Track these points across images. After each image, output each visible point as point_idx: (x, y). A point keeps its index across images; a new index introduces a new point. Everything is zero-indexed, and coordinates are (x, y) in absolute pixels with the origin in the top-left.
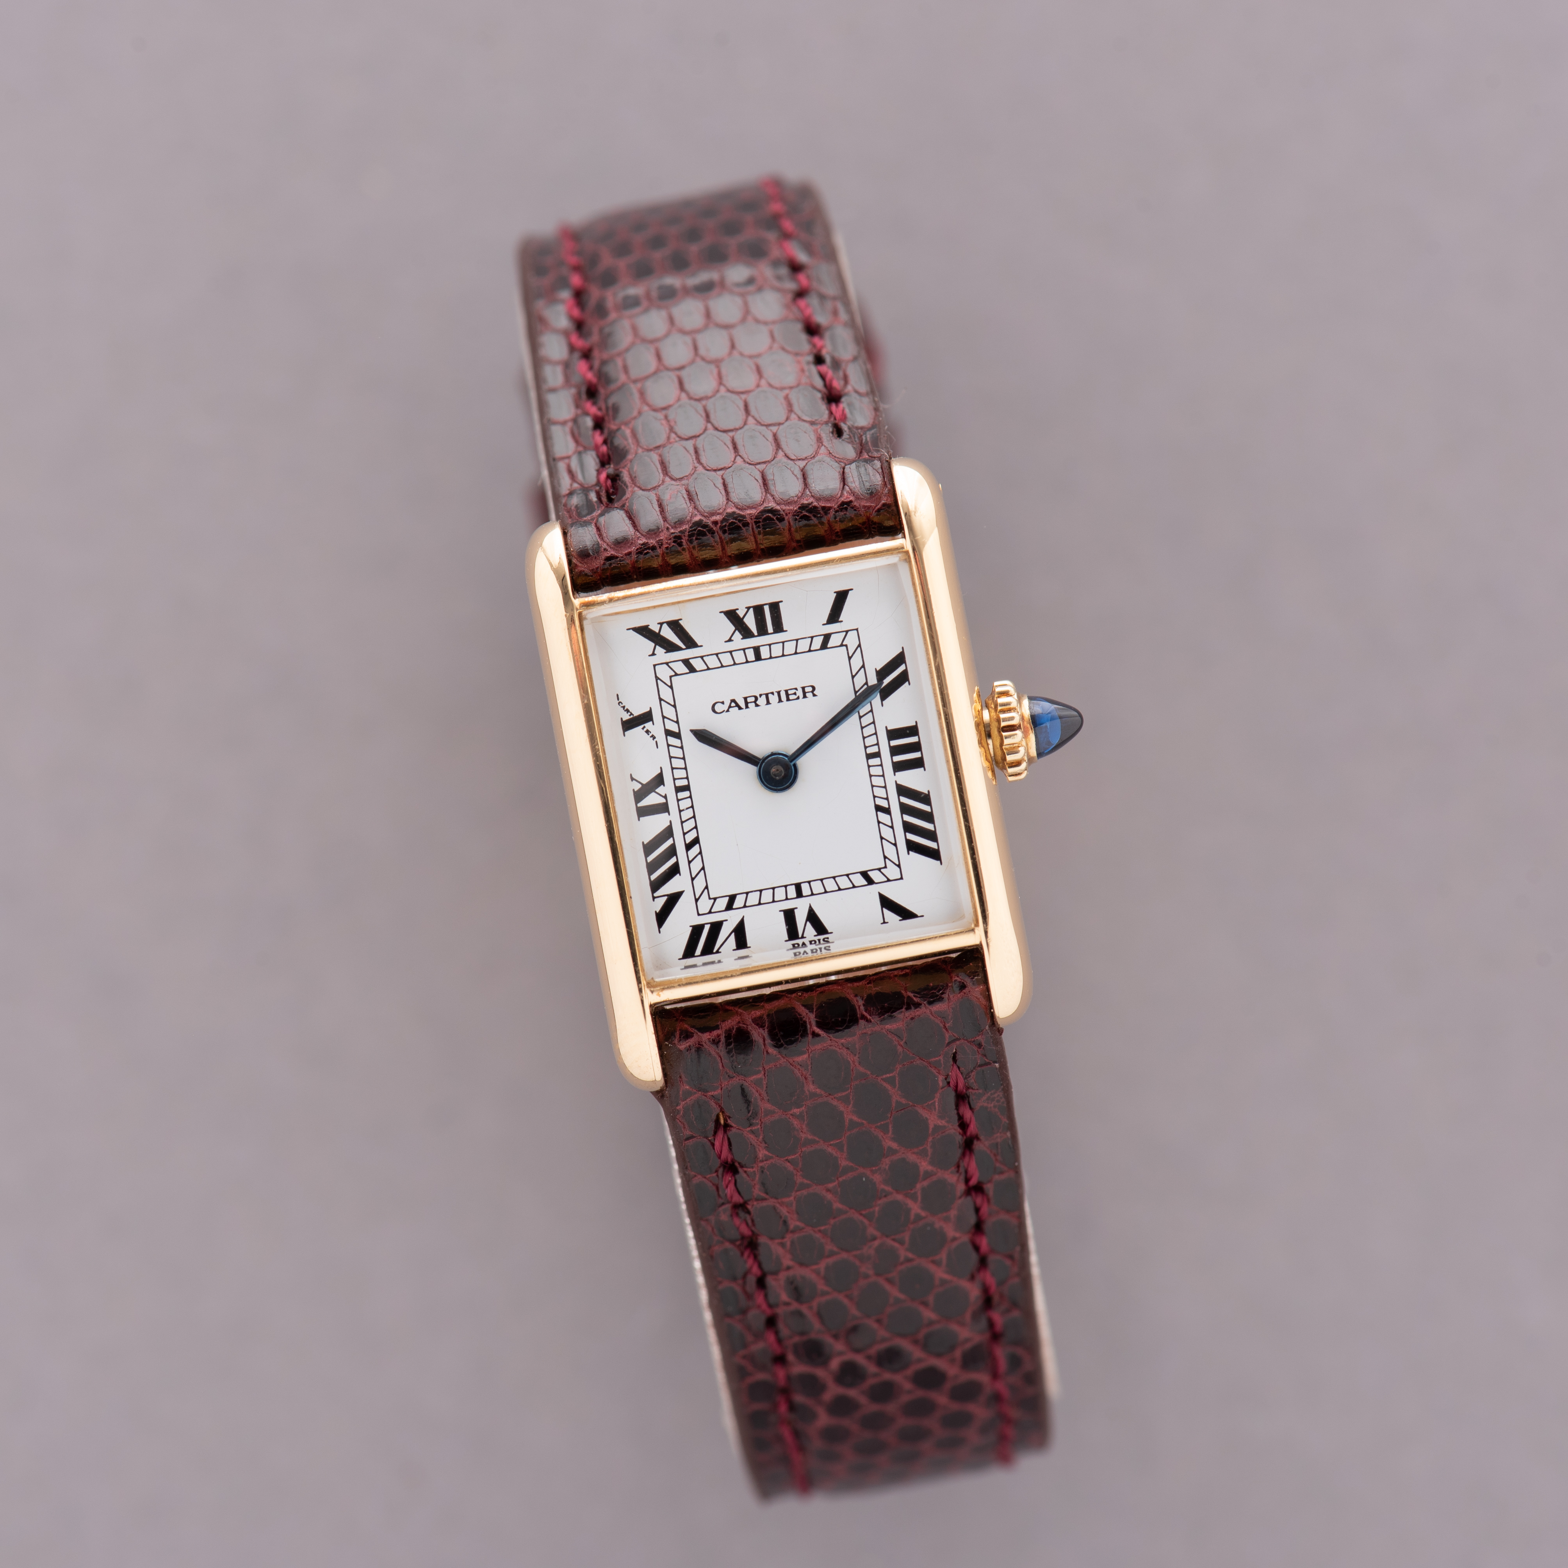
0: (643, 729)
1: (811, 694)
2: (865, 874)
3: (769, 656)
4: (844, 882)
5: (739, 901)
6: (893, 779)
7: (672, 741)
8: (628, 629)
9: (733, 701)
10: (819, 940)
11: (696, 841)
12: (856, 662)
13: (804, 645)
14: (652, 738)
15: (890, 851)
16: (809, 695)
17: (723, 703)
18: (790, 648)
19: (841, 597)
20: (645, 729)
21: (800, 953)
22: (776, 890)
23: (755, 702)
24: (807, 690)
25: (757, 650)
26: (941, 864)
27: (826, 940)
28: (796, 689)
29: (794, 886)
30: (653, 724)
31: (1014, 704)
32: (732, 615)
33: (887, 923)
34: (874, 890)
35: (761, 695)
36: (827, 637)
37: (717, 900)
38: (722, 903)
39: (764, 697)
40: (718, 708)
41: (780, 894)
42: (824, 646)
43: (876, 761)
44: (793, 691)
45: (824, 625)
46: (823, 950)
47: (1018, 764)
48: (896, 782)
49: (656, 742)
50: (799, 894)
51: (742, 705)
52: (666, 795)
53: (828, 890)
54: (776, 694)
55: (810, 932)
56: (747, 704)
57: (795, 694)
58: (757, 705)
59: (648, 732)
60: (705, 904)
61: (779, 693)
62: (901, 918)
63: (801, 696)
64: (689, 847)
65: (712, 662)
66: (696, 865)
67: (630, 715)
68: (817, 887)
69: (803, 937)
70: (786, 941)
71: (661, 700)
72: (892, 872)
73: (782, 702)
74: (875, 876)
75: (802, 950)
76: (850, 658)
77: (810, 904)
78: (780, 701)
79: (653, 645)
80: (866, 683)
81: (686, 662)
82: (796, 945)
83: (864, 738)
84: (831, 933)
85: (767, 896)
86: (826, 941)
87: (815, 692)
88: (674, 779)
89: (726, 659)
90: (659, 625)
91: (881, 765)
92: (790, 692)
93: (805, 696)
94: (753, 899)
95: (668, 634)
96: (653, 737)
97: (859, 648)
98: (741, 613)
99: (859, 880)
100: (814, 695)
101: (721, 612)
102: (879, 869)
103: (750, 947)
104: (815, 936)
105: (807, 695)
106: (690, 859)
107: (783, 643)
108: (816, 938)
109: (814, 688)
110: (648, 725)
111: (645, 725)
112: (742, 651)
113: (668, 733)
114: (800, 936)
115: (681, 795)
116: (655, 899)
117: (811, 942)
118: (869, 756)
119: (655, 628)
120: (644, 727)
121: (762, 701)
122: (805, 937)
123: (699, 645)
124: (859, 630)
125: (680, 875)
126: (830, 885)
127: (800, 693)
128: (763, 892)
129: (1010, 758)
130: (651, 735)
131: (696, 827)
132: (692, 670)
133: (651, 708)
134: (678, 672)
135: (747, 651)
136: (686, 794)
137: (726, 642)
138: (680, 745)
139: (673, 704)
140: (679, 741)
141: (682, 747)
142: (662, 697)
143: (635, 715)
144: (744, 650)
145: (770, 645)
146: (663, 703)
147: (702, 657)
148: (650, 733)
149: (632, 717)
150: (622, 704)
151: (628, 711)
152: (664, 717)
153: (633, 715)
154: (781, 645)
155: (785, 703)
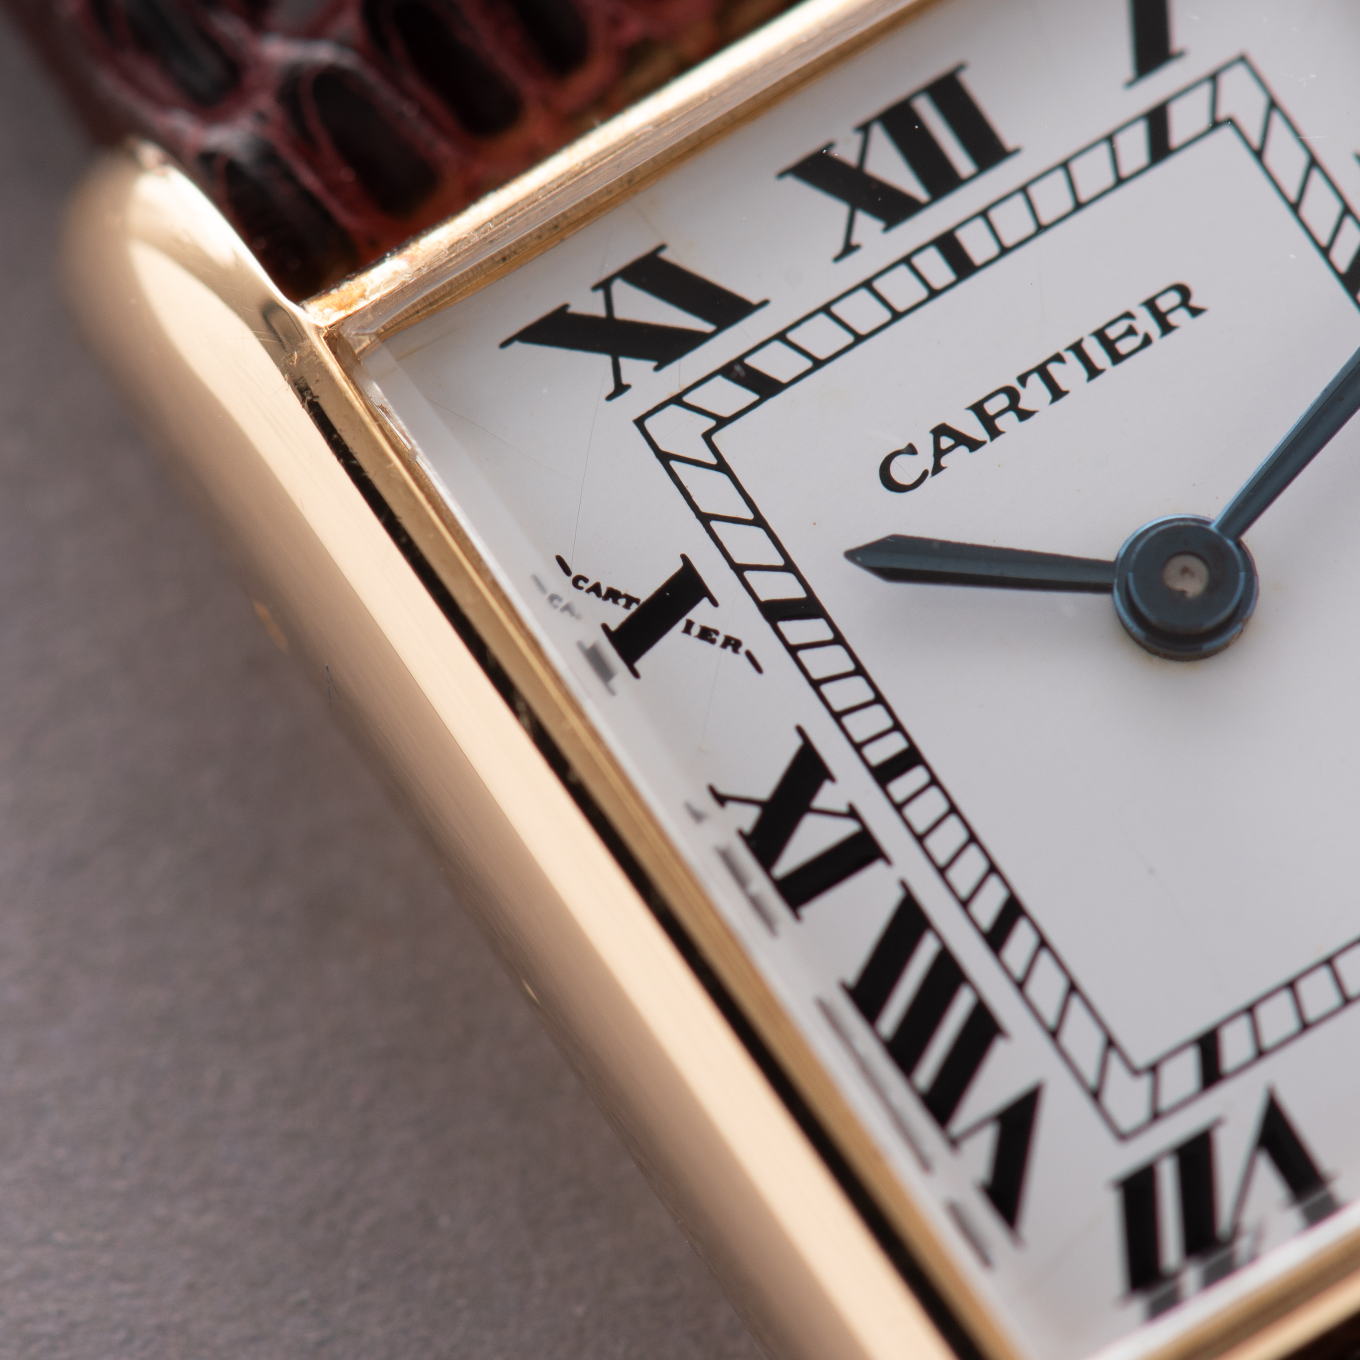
0: (688, 630)
3: (995, 250)
5: (1235, 1046)
7: (797, 630)
8: (504, 345)
9: (941, 431)
12: (1286, 159)
13: (1093, 172)
14: (729, 648)
16: (1179, 318)
17: (911, 450)
18: (1052, 198)
20: (696, 630)
22: (1338, 961)
23: (1013, 406)
24: (1163, 304)
25: (948, 247)
28: (1128, 315)
30: (714, 603)
32: (822, 171)
35: (1023, 379)
36: (1157, 119)
38: (1183, 1074)
39: (1035, 380)
40: (903, 471)
42: (1159, 148)
44: (1122, 326)
45: (1129, 85)
49: (749, 655)
51: (974, 429)
52: (850, 806)
54: (1070, 357)
57: (1131, 331)
58: (1024, 415)
59: (706, 634)
60: (1127, 1099)
61: (1077, 348)
63: (1154, 329)
64: (996, 939)
65: (821, 337)
66: (1046, 988)
67: (627, 606)
71: (705, 519)
73: (1102, 372)
76: (1258, 155)
78: (1093, 372)
81: (738, 371)
85: (1318, 993)
87: (1193, 303)
88: (858, 747)
89: (862, 312)
90: (600, 292)
92: (1112, 333)
93: (1166, 328)
94: (1277, 1020)
95: (640, 306)
96: (733, 643)
97: (1276, 114)
98: (848, 152)
100: (1195, 312)
105: (1172, 319)
106: (1019, 976)
107: (1023, 189)
109: (1184, 292)
110: (701, 614)
111: (691, 615)
113: (775, 612)
115: (901, 787)
116: (961, 1146)
119: (591, 305)
120: (690, 624)
123: (755, 301)
124: (1249, 57)
125: (1007, 1038)
127: (1146, 323)
128: (1301, 984)
130: (720, 640)
131: (993, 869)
132: (766, 387)
133: (684, 558)
134: (726, 413)
135: (917, 261)
136: (916, 777)
137: (838, 259)
138: (829, 635)
139: (749, 516)
140: (821, 623)
141: (838, 639)
142: (704, 509)
143: (643, 599)
144: (907, 260)
145: (984, 214)
146: (714, 524)
147: (781, 337)
148: (714, 636)
149: (634, 607)
150: (560, 600)
151: (613, 595)
152: (739, 570)
153: (637, 601)
154: (1019, 199)
155: (1112, 373)
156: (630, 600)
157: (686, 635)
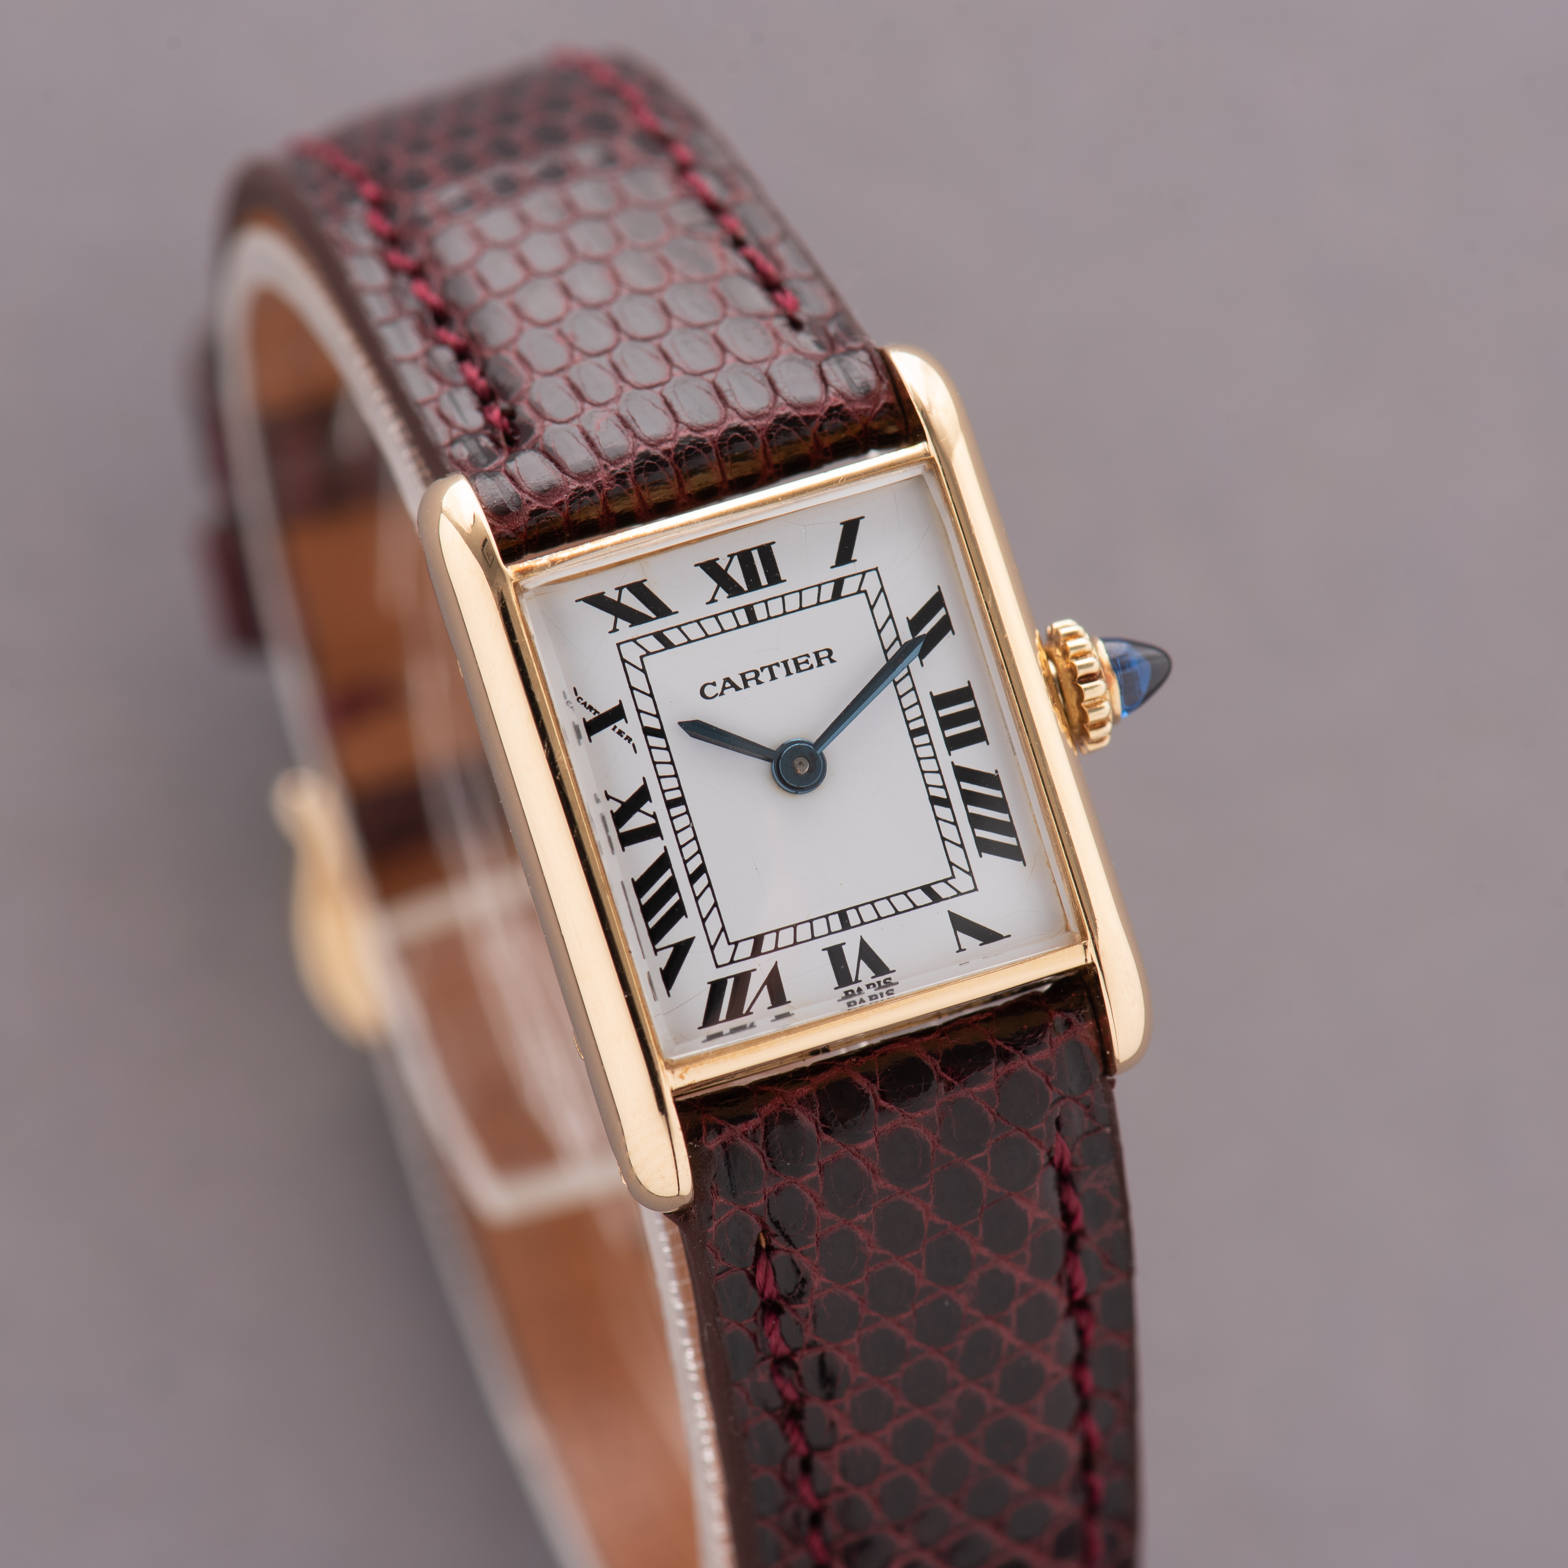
0: (614, 729)
1: (827, 660)
2: (927, 889)
3: (766, 617)
4: (902, 903)
5: (768, 943)
6: (948, 760)
7: (654, 741)
8: (577, 601)
10: (879, 982)
11: (702, 870)
12: (881, 612)
13: (810, 597)
14: (627, 740)
15: (956, 855)
18: (792, 602)
19: (850, 529)
20: (617, 730)
21: (855, 1003)
22: (814, 922)
23: (756, 678)
25: (749, 610)
26: (1025, 864)
27: (887, 981)
29: (837, 915)
30: (626, 722)
31: (1089, 646)
32: (711, 568)
33: (965, 950)
34: (942, 908)
36: (839, 584)
37: (740, 944)
38: (746, 948)
41: (820, 927)
42: (837, 595)
43: (922, 739)
45: (832, 567)
46: (885, 995)
47: (1101, 724)
48: (952, 763)
49: (632, 745)
50: (846, 925)
52: (654, 813)
53: (882, 915)
55: (866, 973)
56: (745, 682)
59: (620, 733)
60: (724, 952)
62: (981, 942)
64: (693, 878)
65: (693, 631)
66: (706, 902)
67: (594, 714)
68: (868, 913)
69: (857, 981)
70: (836, 988)
71: (632, 689)
72: (962, 882)
73: (792, 674)
74: (941, 890)
75: (857, 999)
76: (872, 607)
77: (861, 936)
79: (613, 617)
80: (898, 638)
81: (659, 636)
82: (850, 993)
83: (904, 710)
84: (894, 971)
85: (804, 932)
86: (888, 983)
87: (832, 657)
88: (663, 791)
89: (711, 626)
90: (618, 591)
91: (931, 743)
94: (786, 937)
95: (630, 600)
96: (629, 739)
97: (882, 594)
98: (723, 564)
99: (921, 898)
101: (696, 565)
102: (945, 881)
103: (790, 1002)
104: (873, 977)
106: (697, 895)
107: (783, 596)
108: (875, 981)
109: (830, 652)
110: (620, 724)
111: (617, 724)
112: (731, 614)
113: (648, 731)
114: (853, 980)
115: (675, 811)
116: (658, 953)
117: (868, 986)
118: (914, 734)
119: (613, 595)
120: (615, 727)
121: (765, 676)
122: (861, 981)
123: (673, 611)
124: (879, 569)
125: (687, 917)
126: (884, 908)
128: (798, 927)
129: (1093, 717)
130: (625, 736)
131: (699, 852)
132: (668, 645)
133: (620, 701)
134: (651, 650)
135: (736, 612)
136: (681, 809)
137: (707, 603)
138: (665, 746)
139: (648, 692)
140: (663, 740)
141: (668, 749)
142: (632, 685)
143: (601, 713)
144: (733, 611)
145: (766, 601)
146: (635, 692)
147: (679, 627)
148: (623, 734)
149: (597, 715)
150: (582, 700)
151: (590, 708)
152: (639, 712)
153: (598, 713)
154: (781, 599)
155: (795, 675)
156: (596, 712)
157: (613, 731)
